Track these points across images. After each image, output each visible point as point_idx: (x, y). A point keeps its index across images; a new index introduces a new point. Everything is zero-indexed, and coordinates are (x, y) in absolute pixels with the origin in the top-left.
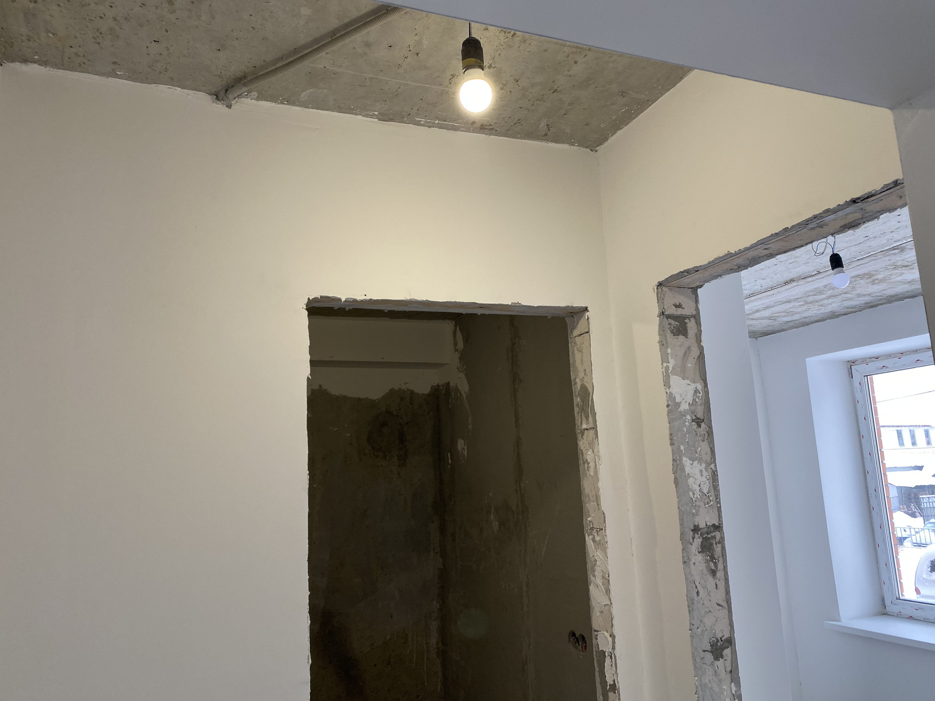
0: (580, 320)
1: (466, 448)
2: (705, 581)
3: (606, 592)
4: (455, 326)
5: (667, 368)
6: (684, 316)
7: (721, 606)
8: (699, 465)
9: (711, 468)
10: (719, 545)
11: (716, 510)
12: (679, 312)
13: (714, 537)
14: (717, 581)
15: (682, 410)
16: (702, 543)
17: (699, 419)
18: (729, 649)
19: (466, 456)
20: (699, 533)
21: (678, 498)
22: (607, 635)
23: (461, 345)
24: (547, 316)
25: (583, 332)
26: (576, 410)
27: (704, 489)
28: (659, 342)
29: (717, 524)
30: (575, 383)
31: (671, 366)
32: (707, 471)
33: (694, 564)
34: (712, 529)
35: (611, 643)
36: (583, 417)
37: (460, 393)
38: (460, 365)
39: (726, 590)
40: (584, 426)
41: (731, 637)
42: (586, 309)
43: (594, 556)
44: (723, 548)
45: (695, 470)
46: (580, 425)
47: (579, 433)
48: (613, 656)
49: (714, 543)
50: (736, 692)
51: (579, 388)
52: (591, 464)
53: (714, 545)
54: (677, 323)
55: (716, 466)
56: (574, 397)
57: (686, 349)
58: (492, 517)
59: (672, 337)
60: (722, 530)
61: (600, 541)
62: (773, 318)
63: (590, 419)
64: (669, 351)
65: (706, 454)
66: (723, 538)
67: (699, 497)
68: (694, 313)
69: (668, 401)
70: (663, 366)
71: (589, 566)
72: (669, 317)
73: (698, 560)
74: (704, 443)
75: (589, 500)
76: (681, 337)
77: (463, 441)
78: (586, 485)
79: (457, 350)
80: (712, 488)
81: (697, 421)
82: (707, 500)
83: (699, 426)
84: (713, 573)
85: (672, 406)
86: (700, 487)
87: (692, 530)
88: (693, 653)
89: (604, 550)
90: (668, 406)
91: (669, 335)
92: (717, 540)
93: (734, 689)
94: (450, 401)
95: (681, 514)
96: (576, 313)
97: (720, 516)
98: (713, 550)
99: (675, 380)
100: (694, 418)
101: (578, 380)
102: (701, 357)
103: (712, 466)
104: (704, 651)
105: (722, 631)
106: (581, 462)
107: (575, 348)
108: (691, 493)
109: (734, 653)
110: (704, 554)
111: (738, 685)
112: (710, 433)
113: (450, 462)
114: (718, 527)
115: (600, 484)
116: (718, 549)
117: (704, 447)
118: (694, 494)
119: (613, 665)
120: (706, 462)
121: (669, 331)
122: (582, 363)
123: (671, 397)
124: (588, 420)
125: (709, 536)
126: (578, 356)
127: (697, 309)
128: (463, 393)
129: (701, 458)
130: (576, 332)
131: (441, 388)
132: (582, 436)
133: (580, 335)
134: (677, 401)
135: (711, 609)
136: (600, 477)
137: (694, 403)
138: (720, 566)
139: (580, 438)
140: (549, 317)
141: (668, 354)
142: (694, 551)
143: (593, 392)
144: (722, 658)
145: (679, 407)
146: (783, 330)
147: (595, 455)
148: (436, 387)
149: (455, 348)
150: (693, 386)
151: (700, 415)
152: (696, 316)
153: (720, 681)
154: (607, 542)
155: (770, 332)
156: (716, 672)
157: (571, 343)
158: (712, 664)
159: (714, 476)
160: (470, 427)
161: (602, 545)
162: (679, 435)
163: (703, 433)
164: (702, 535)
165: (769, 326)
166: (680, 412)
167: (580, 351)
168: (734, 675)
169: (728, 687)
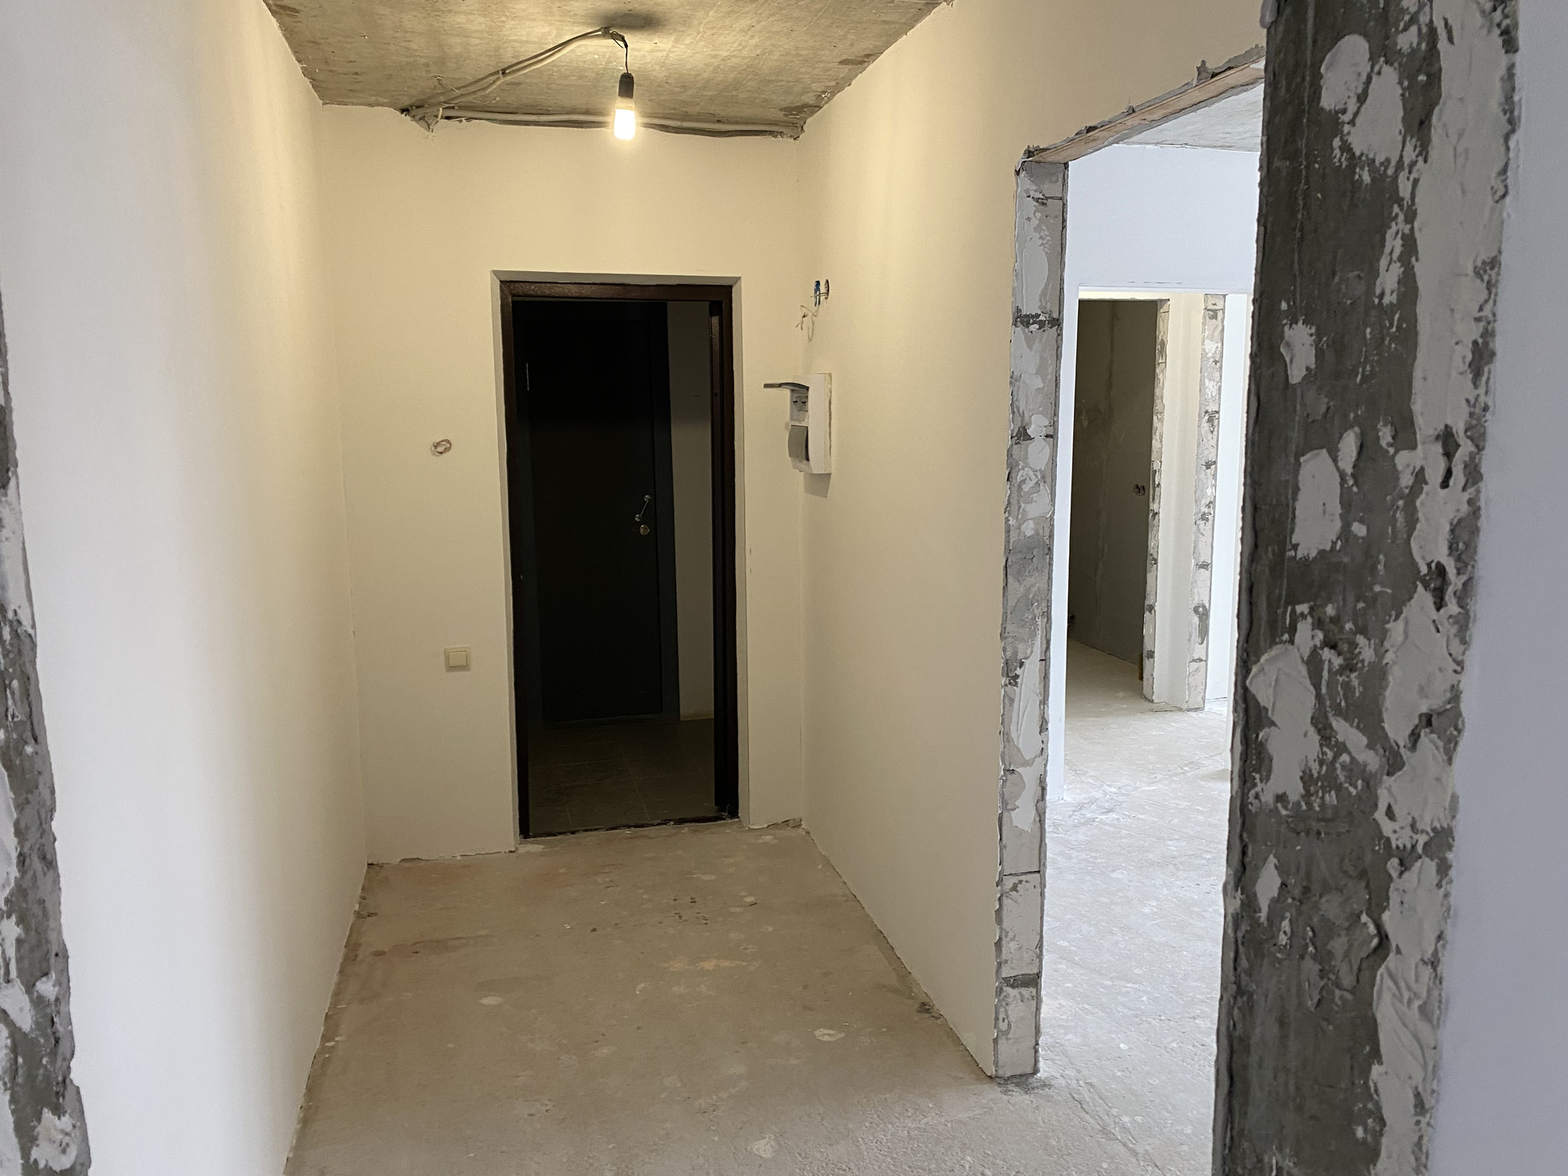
0: (1165, 304)
2: (1207, 435)
5: (1204, 336)
6: (1217, 310)
8: (1214, 383)
11: (1218, 404)
12: (1215, 307)
13: (1215, 416)
14: (1213, 436)
16: (1209, 418)
17: (1217, 361)
18: (1214, 466)
21: (1200, 398)
22: (1158, 462)
26: (1157, 353)
28: (1202, 323)
30: (1158, 339)
31: (1206, 334)
32: (1216, 386)
33: (1203, 427)
34: (1215, 413)
35: (1160, 465)
36: (1160, 356)
39: (1217, 440)
41: (1216, 461)
42: (1168, 300)
43: (1156, 426)
44: (1219, 421)
45: (1211, 386)
46: (1158, 361)
47: (1157, 364)
49: (1214, 419)
51: (1160, 342)
52: (1161, 381)
54: (1213, 313)
56: (1157, 346)
57: (1215, 327)
59: (1209, 320)
60: (1219, 413)
63: (1164, 358)
64: (1207, 327)
65: (1218, 378)
66: (1219, 417)
67: (1210, 398)
69: (1202, 352)
70: (1202, 335)
71: (1153, 431)
72: (1209, 310)
73: (1206, 426)
75: (1158, 399)
76: (1214, 320)
78: (1157, 391)
80: (1218, 394)
81: (1215, 362)
82: (1214, 399)
83: (1216, 364)
84: (1213, 432)
85: (1204, 355)
86: (1212, 393)
87: (1205, 412)
88: (1196, 465)
89: (1162, 423)
90: (1202, 355)
92: (1216, 418)
93: (1213, 482)
95: (1200, 405)
97: (1220, 407)
98: (1214, 422)
99: (1207, 341)
100: (1214, 360)
101: (1160, 337)
102: (1223, 330)
103: (1220, 384)
104: (1202, 465)
105: (1212, 458)
106: (1156, 380)
107: (1161, 319)
109: (1216, 468)
110: (1209, 424)
111: (1216, 480)
112: (1221, 368)
114: (1217, 412)
115: (1164, 391)
116: (1216, 422)
117: (1217, 374)
118: (1208, 396)
119: (1160, 474)
120: (1217, 382)
121: (1208, 317)
122: (1163, 328)
123: (1203, 350)
124: (1162, 359)
125: (1213, 415)
126: (1161, 323)
127: (1224, 306)
129: (1215, 380)
130: (1162, 311)
132: (1158, 366)
133: (1164, 313)
134: (1206, 352)
135: (1208, 448)
136: (1165, 387)
137: (1216, 353)
138: (1216, 429)
141: (1206, 329)
142: (1204, 422)
143: (1167, 344)
144: (1211, 469)
147: (1164, 377)
150: (1216, 345)
152: (1223, 309)
153: (1207, 478)
154: (1164, 419)
156: (1206, 474)
157: (1159, 316)
158: (1205, 471)
161: (1161, 420)
162: (1205, 368)
164: (1209, 414)
167: (1163, 320)
168: (1215, 476)
169: (1211, 481)
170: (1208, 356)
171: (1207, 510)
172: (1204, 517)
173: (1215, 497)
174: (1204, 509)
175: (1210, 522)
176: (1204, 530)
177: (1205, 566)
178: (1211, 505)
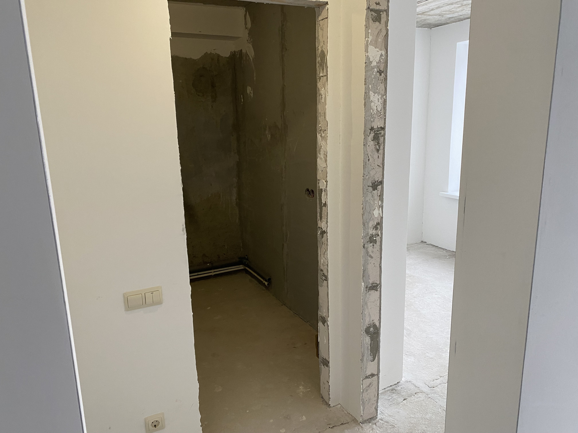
0: (323, 10)
1: (252, 92)
2: (373, 155)
3: (325, 161)
4: (246, 11)
5: (368, 41)
6: (380, 10)
7: (379, 166)
8: (378, 96)
9: (384, 98)
10: (382, 138)
11: (383, 120)
12: (378, 7)
13: (381, 133)
14: (379, 154)
15: (373, 66)
16: (374, 136)
17: (381, 71)
18: (380, 186)
19: (252, 96)
20: (373, 131)
21: (365, 113)
22: (324, 181)
23: (249, 25)
24: (305, 7)
25: (324, 18)
26: (318, 65)
27: (379, 109)
28: (365, 25)
29: (383, 127)
30: (318, 49)
31: (370, 40)
32: (381, 99)
33: (369, 146)
34: (380, 129)
35: (325, 185)
36: (321, 69)
37: (249, 56)
38: (249, 39)
39: (383, 159)
40: (321, 75)
41: (382, 181)
42: (327, 3)
43: (320, 144)
44: (384, 139)
45: (376, 100)
46: (319, 73)
47: (318, 79)
48: (326, 190)
49: (380, 136)
50: (381, 204)
51: (320, 52)
52: (323, 96)
53: (380, 137)
54: (376, 14)
55: (386, 97)
56: (317, 57)
57: (379, 30)
58: (267, 132)
59: (372, 23)
60: (385, 130)
61: (324, 136)
62: (442, 15)
63: (325, 71)
64: (370, 31)
65: (382, 90)
66: (385, 134)
67: (375, 113)
68: (386, 8)
69: (366, 60)
70: (365, 40)
71: (318, 149)
72: (372, 10)
73: (371, 143)
74: (382, 84)
75: (320, 116)
76: (377, 23)
77: (250, 88)
78: (319, 107)
79: (247, 28)
80: (383, 109)
81: (380, 72)
82: (380, 114)
83: (381, 75)
84: (378, 151)
85: (368, 63)
86: (377, 107)
87: (370, 129)
88: (363, 187)
89: (326, 141)
90: (366, 63)
91: (371, 21)
92: (382, 135)
93: (380, 203)
94: (242, 62)
95: (366, 121)
96: (321, 5)
97: (385, 123)
98: (379, 139)
99: (371, 48)
100: (378, 70)
101: (319, 48)
102: (387, 35)
103: (385, 97)
104: (368, 186)
105: (378, 178)
106: (318, 95)
107: (319, 28)
108: (372, 111)
109: (382, 188)
110: (375, 141)
111: (382, 201)
112: (386, 79)
113: (242, 100)
114: (383, 129)
115: (326, 107)
116: (381, 139)
117: (382, 86)
118: (373, 111)
119: (326, 194)
120: (382, 95)
121: (371, 19)
122: (323, 37)
123: (368, 58)
124: (323, 71)
125: (378, 132)
126: (320, 32)
127: (388, 6)
128: (250, 57)
129: (379, 92)
130: (320, 18)
131: (237, 53)
132: (320, 80)
133: (322, 20)
134: (370, 60)
135: (374, 168)
136: (327, 102)
137: (380, 62)
138: (382, 147)
139: (318, 81)
140: (306, 7)
141: (369, 33)
142: (369, 140)
143: (327, 55)
144: (376, 190)
145: (372, 64)
146: (447, 23)
147: (325, 91)
148: (234, 53)
149: (246, 26)
150: (380, 52)
151: (382, 69)
152: (387, 11)
153: (374, 199)
154: (327, 137)
155: (439, 24)
156: (373, 196)
157: (317, 25)
158: (371, 192)
159: (385, 101)
160: (255, 79)
161: (325, 138)
162: (370, 79)
163: (382, 79)
164: (374, 132)
165: (439, 20)
166: (372, 66)
167: (322, 30)
168: (381, 197)
169: (378, 202)
170: (372, 65)
171: (374, 232)
172: (372, 240)
173: (382, 218)
174: (372, 232)
175: (378, 243)
176: (372, 252)
177: (375, 287)
178: (379, 226)
